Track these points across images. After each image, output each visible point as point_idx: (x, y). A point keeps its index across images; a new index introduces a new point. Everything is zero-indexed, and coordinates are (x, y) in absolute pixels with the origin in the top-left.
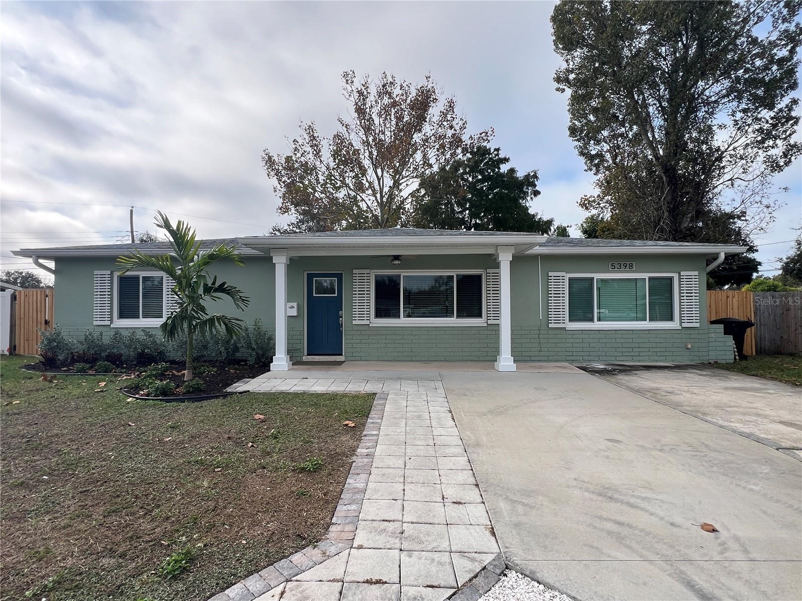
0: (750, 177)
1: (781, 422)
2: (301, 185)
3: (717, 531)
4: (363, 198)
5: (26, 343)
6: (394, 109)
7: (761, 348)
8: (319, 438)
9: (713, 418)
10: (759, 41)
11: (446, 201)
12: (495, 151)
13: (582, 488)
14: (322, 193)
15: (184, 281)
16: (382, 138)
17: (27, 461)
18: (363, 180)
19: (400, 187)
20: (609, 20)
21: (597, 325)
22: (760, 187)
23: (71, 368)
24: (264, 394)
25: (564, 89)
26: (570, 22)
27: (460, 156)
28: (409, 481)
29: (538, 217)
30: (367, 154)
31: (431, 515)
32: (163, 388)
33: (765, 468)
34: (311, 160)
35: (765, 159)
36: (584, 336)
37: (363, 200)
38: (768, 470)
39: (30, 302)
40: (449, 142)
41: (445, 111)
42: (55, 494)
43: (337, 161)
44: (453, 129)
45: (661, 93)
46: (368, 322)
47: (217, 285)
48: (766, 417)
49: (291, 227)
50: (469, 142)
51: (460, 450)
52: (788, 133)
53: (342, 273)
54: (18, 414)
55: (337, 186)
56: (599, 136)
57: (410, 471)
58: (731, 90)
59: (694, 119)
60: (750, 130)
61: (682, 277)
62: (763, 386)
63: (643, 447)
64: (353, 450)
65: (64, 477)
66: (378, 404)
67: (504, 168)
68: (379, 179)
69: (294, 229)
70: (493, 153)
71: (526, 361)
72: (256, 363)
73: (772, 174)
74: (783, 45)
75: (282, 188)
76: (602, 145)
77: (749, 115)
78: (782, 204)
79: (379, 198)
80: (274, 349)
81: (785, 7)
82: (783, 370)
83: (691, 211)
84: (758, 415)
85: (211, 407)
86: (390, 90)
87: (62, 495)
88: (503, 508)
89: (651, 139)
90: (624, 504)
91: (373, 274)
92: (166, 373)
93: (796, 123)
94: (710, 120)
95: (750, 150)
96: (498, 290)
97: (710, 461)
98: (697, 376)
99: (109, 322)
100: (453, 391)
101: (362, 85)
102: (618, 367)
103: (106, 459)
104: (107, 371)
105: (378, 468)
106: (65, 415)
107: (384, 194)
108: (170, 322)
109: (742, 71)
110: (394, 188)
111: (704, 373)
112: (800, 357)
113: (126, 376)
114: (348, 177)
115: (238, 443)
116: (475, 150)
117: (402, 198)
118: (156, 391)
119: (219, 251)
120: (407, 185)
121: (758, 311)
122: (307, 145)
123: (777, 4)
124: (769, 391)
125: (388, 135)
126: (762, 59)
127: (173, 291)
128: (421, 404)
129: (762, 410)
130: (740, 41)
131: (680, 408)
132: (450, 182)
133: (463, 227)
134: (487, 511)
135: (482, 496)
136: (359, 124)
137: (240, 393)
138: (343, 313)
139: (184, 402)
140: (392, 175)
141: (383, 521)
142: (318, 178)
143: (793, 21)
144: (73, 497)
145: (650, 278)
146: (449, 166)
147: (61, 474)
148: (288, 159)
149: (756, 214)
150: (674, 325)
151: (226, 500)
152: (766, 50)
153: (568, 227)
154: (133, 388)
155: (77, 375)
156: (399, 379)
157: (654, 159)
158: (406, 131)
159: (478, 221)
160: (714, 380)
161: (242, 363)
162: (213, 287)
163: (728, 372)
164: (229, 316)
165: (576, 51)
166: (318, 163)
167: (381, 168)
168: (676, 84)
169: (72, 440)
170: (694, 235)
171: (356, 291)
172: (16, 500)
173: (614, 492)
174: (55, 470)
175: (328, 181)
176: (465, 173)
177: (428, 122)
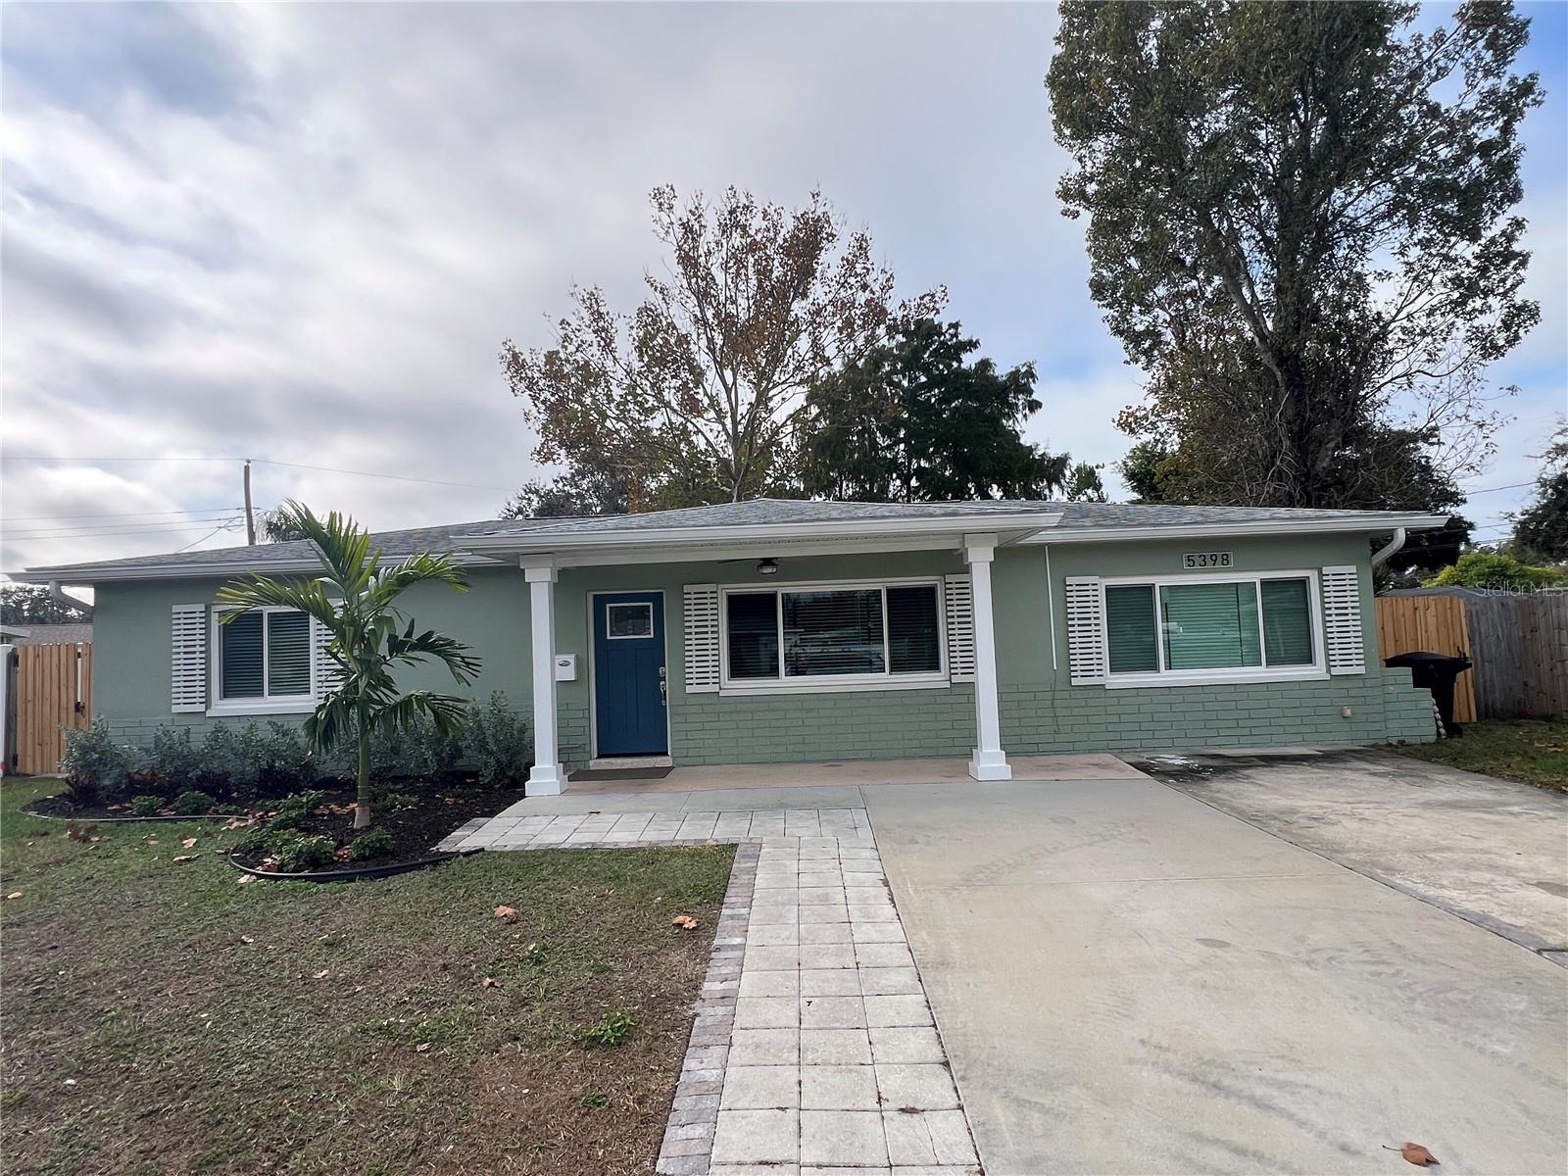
0: (1442, 369)
1: (1539, 884)
2: (576, 406)
3: (1435, 1162)
4: (700, 427)
5: (37, 752)
6: (753, 256)
7: (1486, 706)
8: (626, 957)
9: (1405, 879)
10: (1443, 111)
11: (860, 428)
12: (949, 329)
13: (1157, 1063)
14: (618, 419)
15: (350, 632)
16: (733, 311)
17: (35, 1042)
18: (698, 393)
19: (771, 404)
20: (1156, 80)
21: (1164, 677)
22: (1462, 388)
23: (127, 805)
24: (515, 854)
25: (1078, 212)
26: (1083, 87)
27: (884, 341)
28: (809, 1061)
29: (1040, 453)
30: (703, 343)
31: (857, 1144)
32: (311, 852)
33: (1517, 999)
34: (596, 358)
35: (1469, 334)
36: (1141, 700)
37: (699, 432)
38: (1524, 1004)
39: (45, 667)
40: (862, 314)
41: (850, 257)
42: (89, 1123)
43: (646, 359)
44: (867, 291)
45: (1263, 213)
46: (716, 688)
47: (415, 636)
48: (1509, 872)
49: (560, 485)
50: (900, 314)
51: (907, 978)
52: (1509, 283)
53: (662, 593)
54: (18, 926)
55: (646, 406)
56: (1150, 297)
57: (810, 1033)
58: (1395, 206)
59: (1330, 261)
60: (1437, 279)
61: (1325, 578)
62: (1497, 798)
63: (1272, 955)
64: (695, 985)
65: (110, 1078)
66: (742, 870)
67: (969, 360)
68: (728, 391)
69: (566, 488)
70: (946, 332)
71: (1028, 754)
72: (497, 779)
73: (1483, 362)
74: (1488, 118)
75: (540, 413)
76: (1155, 314)
77: (1434, 251)
78: (1508, 419)
79: (729, 426)
80: (533, 747)
81: (1488, 47)
82: (1533, 758)
83: (1334, 436)
84: (1493, 868)
85: (408, 889)
86: (743, 220)
87: (105, 1125)
88: (1002, 1120)
89: (1249, 302)
90: (1244, 1101)
91: (726, 590)
92: (317, 812)
93: (1523, 263)
94: (1360, 263)
95: (1438, 317)
96: (969, 616)
97: (1409, 985)
98: (1368, 778)
99: (204, 705)
100: (888, 831)
101: (690, 211)
102: (1209, 762)
103: (194, 1028)
104: (198, 810)
105: (746, 1029)
106: (113, 923)
107: (739, 417)
108: (322, 715)
109: (1414, 168)
110: (757, 407)
111: (1381, 769)
112: (1564, 722)
113: (238, 820)
114: (669, 388)
115: (463, 977)
116: (913, 327)
117: (774, 425)
118: (297, 858)
119: (418, 565)
120: (783, 399)
121: (1477, 634)
122: (586, 329)
123: (1472, 43)
124: (1509, 809)
125: (743, 306)
126: (1451, 146)
127: (328, 650)
128: (828, 866)
129: (1501, 856)
130: (1407, 111)
131: (1338, 855)
132: (867, 390)
133: (894, 476)
134: (969, 1129)
135: (957, 1092)
136: (686, 285)
137: (467, 854)
138: (666, 670)
139: (354, 881)
140: (754, 383)
141: (761, 1163)
142: (611, 391)
143: (1504, 73)
144: (126, 1130)
145: (1264, 583)
146: (863, 360)
147: (103, 1070)
148: (551, 357)
149: (1460, 440)
150: (1315, 671)
151: (438, 1125)
152: (1457, 127)
153: (1097, 467)
154: (250, 851)
155: (140, 821)
156: (782, 806)
157: (1257, 340)
158: (777, 297)
159: (923, 463)
160: (1401, 785)
161: (468, 781)
162: (407, 642)
163: (1428, 766)
164: (439, 694)
165: (1097, 139)
166: (609, 363)
167: (732, 369)
168: (1290, 198)
169: (126, 986)
170: (1343, 484)
171: (691, 627)
172: (9, 1144)
173: (1221, 1071)
174: (90, 1062)
175: (629, 398)
176: (894, 371)
177: (819, 278)
